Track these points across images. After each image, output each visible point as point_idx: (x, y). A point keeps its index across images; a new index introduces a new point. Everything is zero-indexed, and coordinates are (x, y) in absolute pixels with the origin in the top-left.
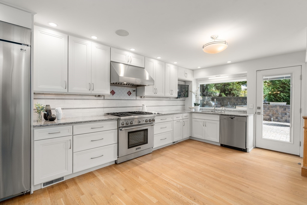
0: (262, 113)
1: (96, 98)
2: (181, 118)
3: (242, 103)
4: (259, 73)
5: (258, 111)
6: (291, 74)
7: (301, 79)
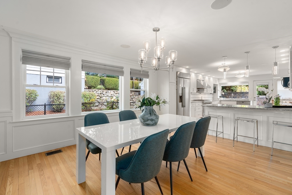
0: (256, 100)
3: (240, 96)
4: (254, 82)
5: (254, 99)
6: (269, 83)
7: (273, 85)
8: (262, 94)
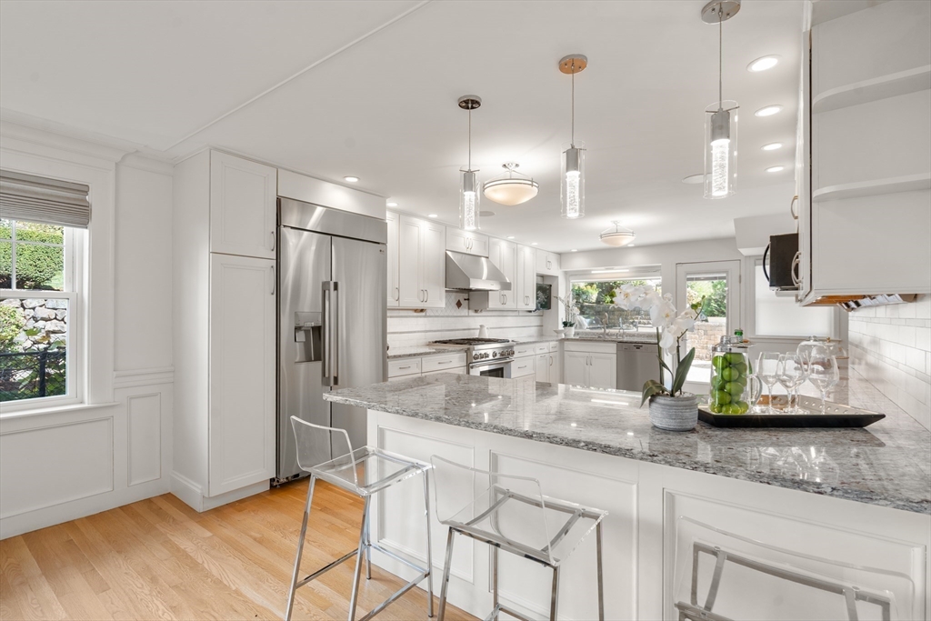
1: (416, 314)
2: (546, 351)
6: (727, 273)
7: (740, 282)
8: (716, 312)
